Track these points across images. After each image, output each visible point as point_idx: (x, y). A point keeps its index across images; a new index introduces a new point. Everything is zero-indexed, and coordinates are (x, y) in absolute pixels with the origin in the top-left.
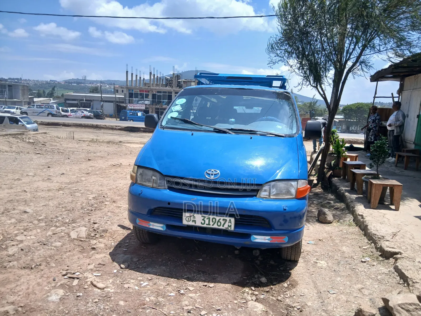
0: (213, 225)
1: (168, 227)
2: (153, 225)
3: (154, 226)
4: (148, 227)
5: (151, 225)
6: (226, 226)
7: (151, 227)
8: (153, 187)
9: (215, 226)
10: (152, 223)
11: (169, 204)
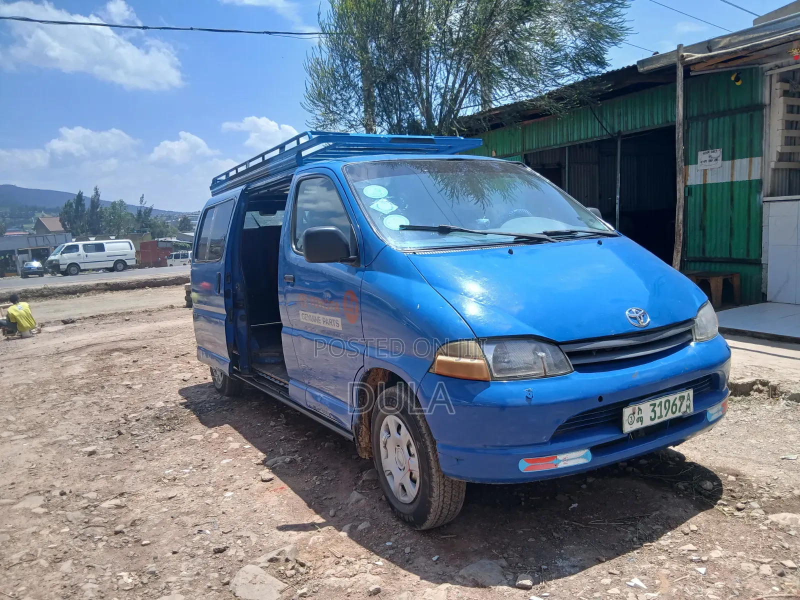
0: (666, 416)
1: (596, 450)
2: (565, 460)
3: (568, 460)
4: (554, 468)
5: (560, 461)
6: (683, 409)
7: (561, 465)
8: (546, 376)
9: (670, 416)
10: (560, 457)
11: (600, 399)
